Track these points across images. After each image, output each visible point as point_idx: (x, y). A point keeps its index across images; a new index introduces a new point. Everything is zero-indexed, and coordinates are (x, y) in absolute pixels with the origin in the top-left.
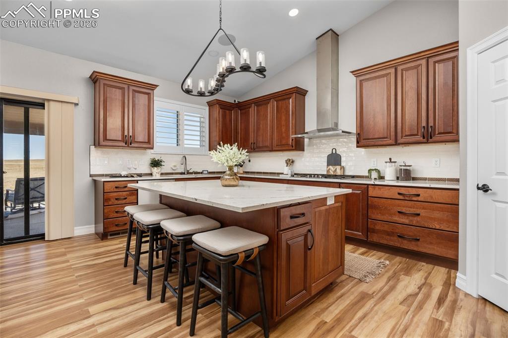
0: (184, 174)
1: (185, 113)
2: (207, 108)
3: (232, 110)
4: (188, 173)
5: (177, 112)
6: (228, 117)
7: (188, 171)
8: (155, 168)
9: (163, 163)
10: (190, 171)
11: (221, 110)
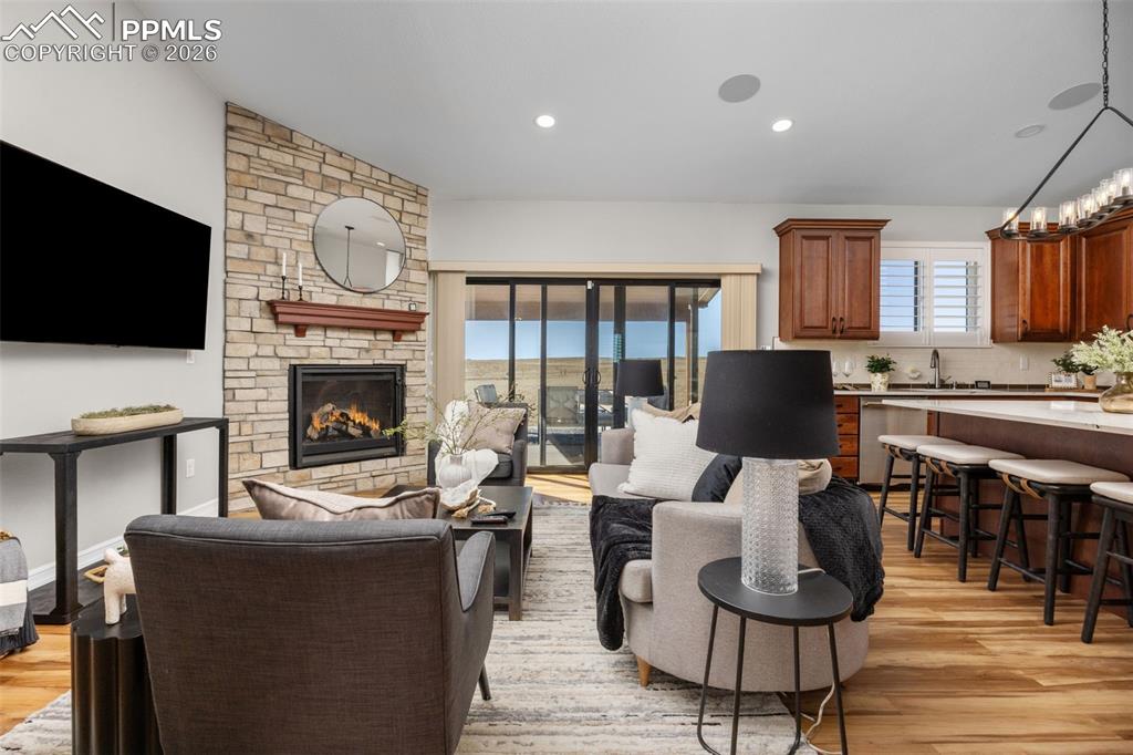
0: (933, 386)
1: (936, 263)
2: (988, 244)
3: (1059, 241)
4: (943, 385)
5: (916, 263)
6: (1047, 259)
7: (942, 381)
8: (879, 375)
9: (891, 366)
10: (947, 382)
11: (1029, 245)
